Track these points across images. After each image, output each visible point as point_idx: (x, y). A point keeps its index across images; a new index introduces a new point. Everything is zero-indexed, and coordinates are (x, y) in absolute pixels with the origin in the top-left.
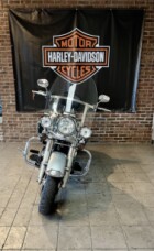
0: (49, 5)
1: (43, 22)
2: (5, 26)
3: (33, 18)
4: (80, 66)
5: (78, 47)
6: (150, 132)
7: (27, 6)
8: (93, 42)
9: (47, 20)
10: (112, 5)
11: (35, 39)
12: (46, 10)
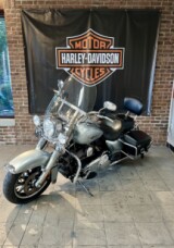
0: (62, 6)
1: (57, 23)
2: (18, 26)
3: (47, 19)
4: (94, 68)
5: (92, 48)
6: (165, 134)
7: (40, 7)
8: (107, 43)
9: (60, 21)
10: (126, 6)
11: (48, 40)
12: (59, 11)
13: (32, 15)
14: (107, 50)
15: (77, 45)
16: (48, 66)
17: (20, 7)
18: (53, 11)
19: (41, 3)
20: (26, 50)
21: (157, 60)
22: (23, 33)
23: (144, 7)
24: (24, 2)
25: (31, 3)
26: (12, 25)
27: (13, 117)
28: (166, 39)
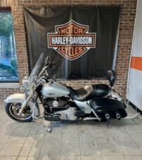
13: (31, 11)
14: (83, 34)
15: (63, 31)
16: (42, 46)
17: (22, 5)
18: (45, 7)
19: (37, 2)
20: (26, 35)
21: (119, 41)
22: (25, 23)
23: (109, 4)
24: (25, 2)
25: (30, 2)
26: (17, 17)
27: (18, 82)
28: (125, 26)
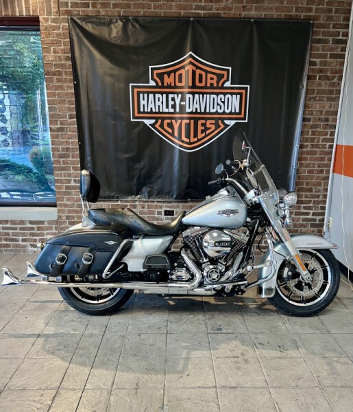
0: (142, 12)
1: (132, 42)
2: (64, 46)
3: (114, 34)
4: (196, 120)
5: (194, 86)
9: (138, 38)
10: (253, 13)
12: (136, 20)
13: (89, 27)
14: (219, 89)
15: (167, 80)
16: (116, 117)
17: (68, 12)
18: (125, 20)
23: (283, 15)
24: (75, 5)
25: (87, 5)
27: (55, 206)
28: (321, 71)
